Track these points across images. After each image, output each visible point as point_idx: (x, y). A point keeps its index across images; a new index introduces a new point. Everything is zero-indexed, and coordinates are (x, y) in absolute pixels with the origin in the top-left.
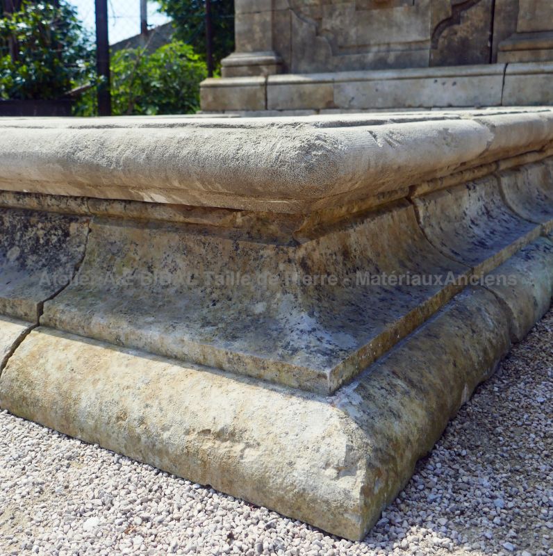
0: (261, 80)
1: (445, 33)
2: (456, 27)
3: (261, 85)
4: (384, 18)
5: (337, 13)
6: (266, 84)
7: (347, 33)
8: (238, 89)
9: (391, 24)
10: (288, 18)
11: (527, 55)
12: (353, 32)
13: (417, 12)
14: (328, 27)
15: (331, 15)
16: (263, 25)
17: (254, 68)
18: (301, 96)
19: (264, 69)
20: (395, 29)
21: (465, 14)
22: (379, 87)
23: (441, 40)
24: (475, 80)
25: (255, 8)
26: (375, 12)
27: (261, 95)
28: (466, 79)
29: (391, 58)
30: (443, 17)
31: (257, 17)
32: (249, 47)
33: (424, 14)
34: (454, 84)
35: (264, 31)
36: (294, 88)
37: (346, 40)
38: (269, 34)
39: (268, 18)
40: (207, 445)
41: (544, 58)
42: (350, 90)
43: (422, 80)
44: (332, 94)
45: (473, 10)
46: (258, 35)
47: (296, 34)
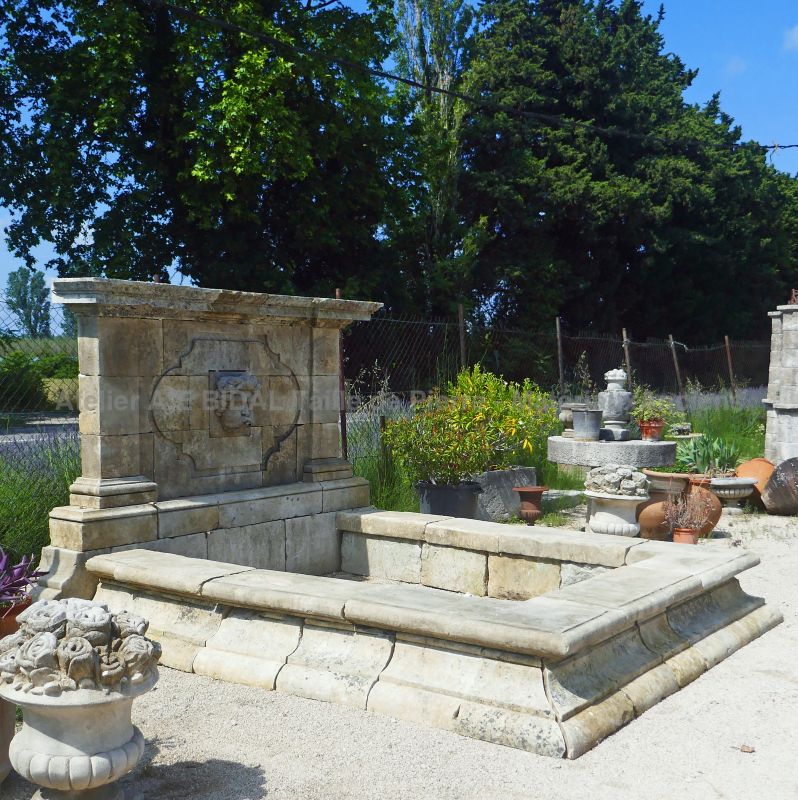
0: (149, 508)
1: (271, 459)
2: (278, 453)
3: (153, 513)
4: (231, 445)
5: (196, 439)
6: (157, 513)
7: (204, 458)
8: (128, 520)
9: (236, 450)
12: (208, 457)
13: (253, 441)
14: (189, 452)
15: (190, 440)
16: (131, 448)
17: (136, 497)
18: (192, 521)
19: (147, 496)
20: (239, 455)
21: (282, 444)
22: (252, 506)
23: (269, 464)
24: (309, 495)
26: (224, 439)
27: (153, 524)
28: (304, 495)
29: (237, 479)
30: (269, 446)
32: (116, 472)
33: (258, 444)
35: (132, 455)
36: (186, 513)
37: (203, 464)
38: (138, 458)
42: (231, 511)
43: (279, 499)
44: (217, 516)
45: (286, 441)
47: (159, 458)
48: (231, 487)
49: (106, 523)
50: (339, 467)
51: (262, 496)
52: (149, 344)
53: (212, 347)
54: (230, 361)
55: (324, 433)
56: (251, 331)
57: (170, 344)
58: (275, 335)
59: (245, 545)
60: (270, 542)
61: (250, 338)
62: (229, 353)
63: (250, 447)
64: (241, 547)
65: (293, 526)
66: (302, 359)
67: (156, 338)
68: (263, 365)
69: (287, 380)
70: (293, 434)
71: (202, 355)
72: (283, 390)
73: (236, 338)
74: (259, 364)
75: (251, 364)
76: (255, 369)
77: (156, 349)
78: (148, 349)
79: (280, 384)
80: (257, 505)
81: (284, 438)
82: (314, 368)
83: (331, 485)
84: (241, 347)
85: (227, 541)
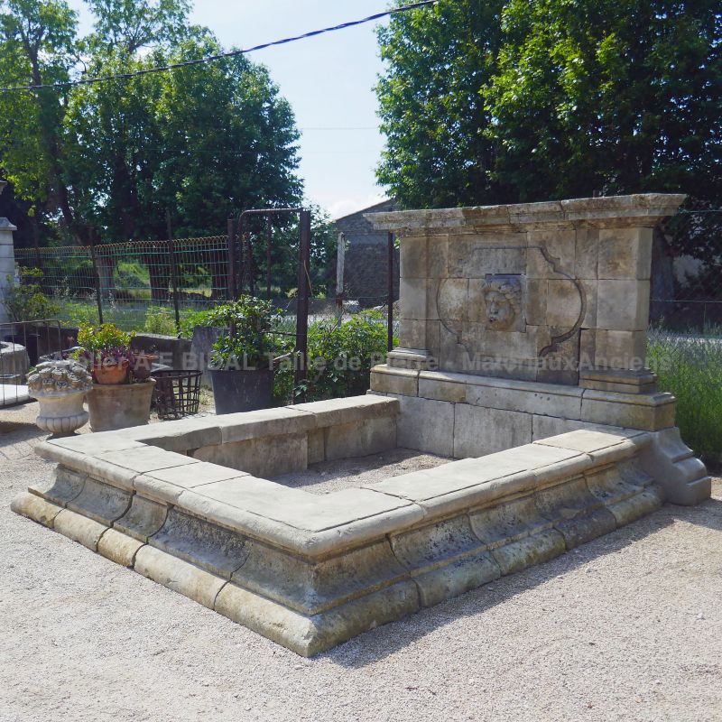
0: (415, 373)
1: (547, 357)
2: (554, 354)
3: (415, 377)
4: (505, 339)
5: (472, 329)
6: (418, 377)
7: (479, 345)
8: (397, 378)
9: (510, 343)
10: (438, 327)
11: (598, 385)
12: (483, 345)
13: (528, 338)
14: (466, 338)
15: (468, 330)
16: (419, 329)
17: (412, 364)
18: (442, 390)
20: (512, 348)
21: (560, 345)
22: (497, 393)
24: (562, 398)
25: (413, 317)
27: (414, 385)
28: (556, 397)
29: (510, 369)
30: (545, 345)
31: (415, 323)
32: (409, 345)
33: (533, 341)
34: (549, 399)
35: (419, 334)
36: (438, 384)
37: (478, 349)
38: (423, 337)
39: (423, 326)
40: (275, 628)
41: (609, 389)
42: (477, 392)
43: (526, 393)
44: (465, 393)
45: (565, 343)
46: (415, 337)
47: (443, 339)
48: (502, 375)
49: (384, 376)
50: (618, 379)
51: (509, 386)
52: (438, 255)
53: (488, 254)
54: (506, 266)
55: (610, 340)
56: (529, 238)
57: (454, 254)
58: (554, 240)
59: (488, 424)
60: (513, 430)
61: (530, 244)
62: (505, 258)
63: (525, 342)
64: (484, 424)
65: (541, 423)
66: (587, 262)
67: (443, 249)
68: (540, 269)
69: (568, 284)
70: (575, 337)
71: (479, 261)
72: (563, 292)
73: (512, 245)
74: (536, 268)
75: (528, 268)
76: (532, 272)
77: (443, 258)
78: (437, 258)
79: (559, 287)
80: (502, 393)
81: (563, 338)
82: (599, 272)
83: (598, 395)
84: (516, 253)
85: (472, 415)
